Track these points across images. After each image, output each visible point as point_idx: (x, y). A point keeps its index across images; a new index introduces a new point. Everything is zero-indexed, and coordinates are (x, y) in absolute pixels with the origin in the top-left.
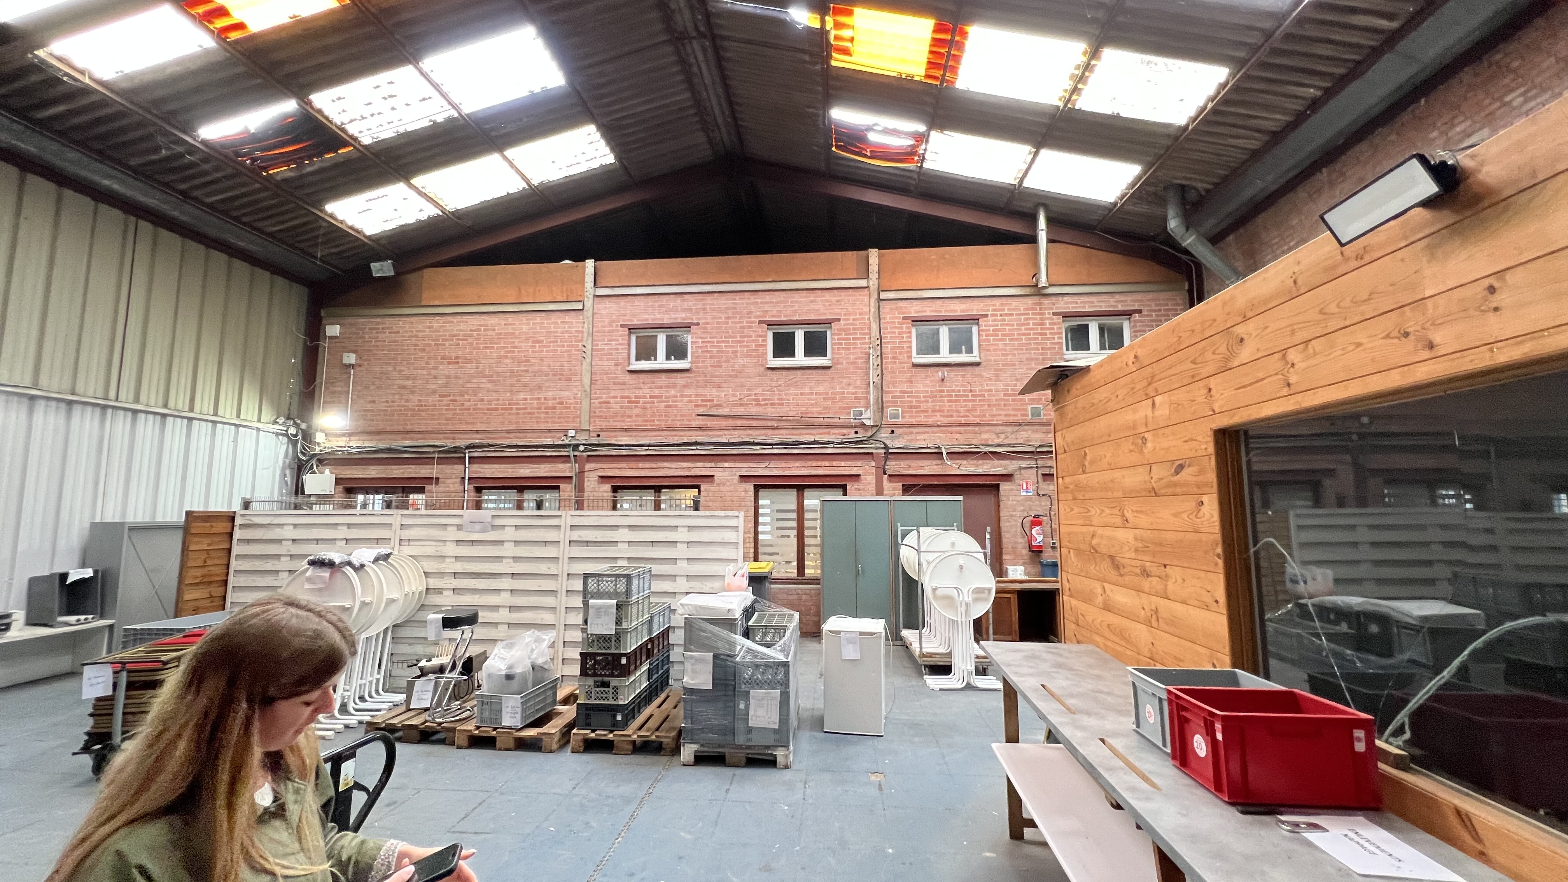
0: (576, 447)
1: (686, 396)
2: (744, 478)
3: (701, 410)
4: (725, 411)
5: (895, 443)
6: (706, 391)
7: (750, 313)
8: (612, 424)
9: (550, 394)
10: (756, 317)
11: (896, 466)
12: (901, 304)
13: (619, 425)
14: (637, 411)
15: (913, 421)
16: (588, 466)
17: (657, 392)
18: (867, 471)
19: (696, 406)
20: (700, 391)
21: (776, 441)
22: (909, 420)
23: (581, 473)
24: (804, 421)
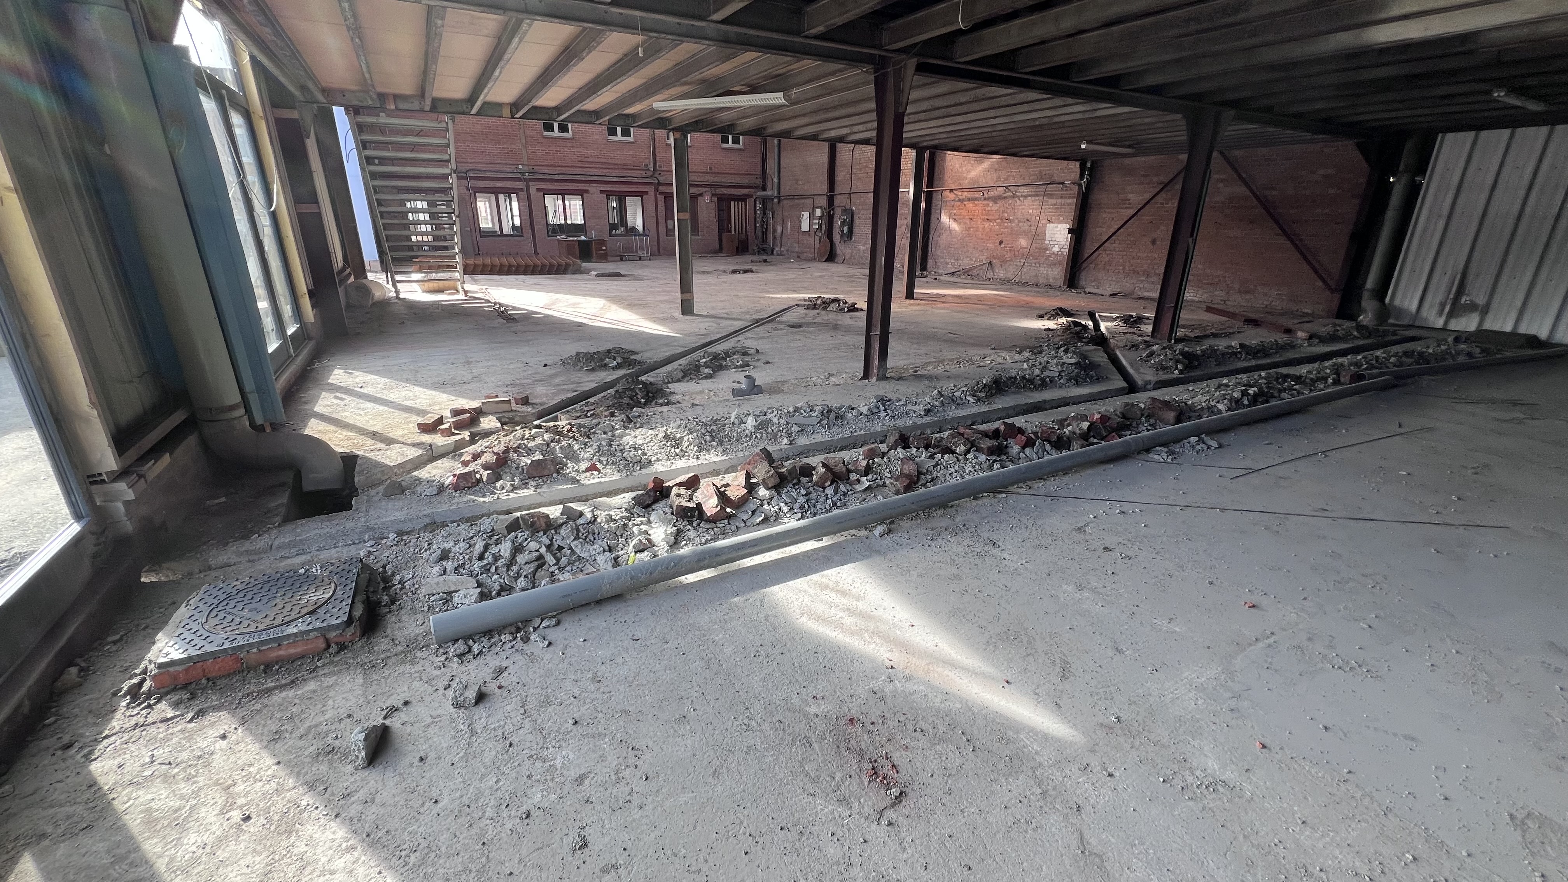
0: (523, 174)
1: (572, 152)
2: (601, 192)
3: (580, 159)
5: (661, 179)
6: (580, 149)
8: (539, 164)
9: (505, 146)
11: (661, 188)
13: (542, 164)
14: (550, 156)
16: (530, 183)
17: (558, 149)
18: (651, 190)
19: (578, 157)
21: (613, 175)
23: (528, 187)
24: (625, 167)
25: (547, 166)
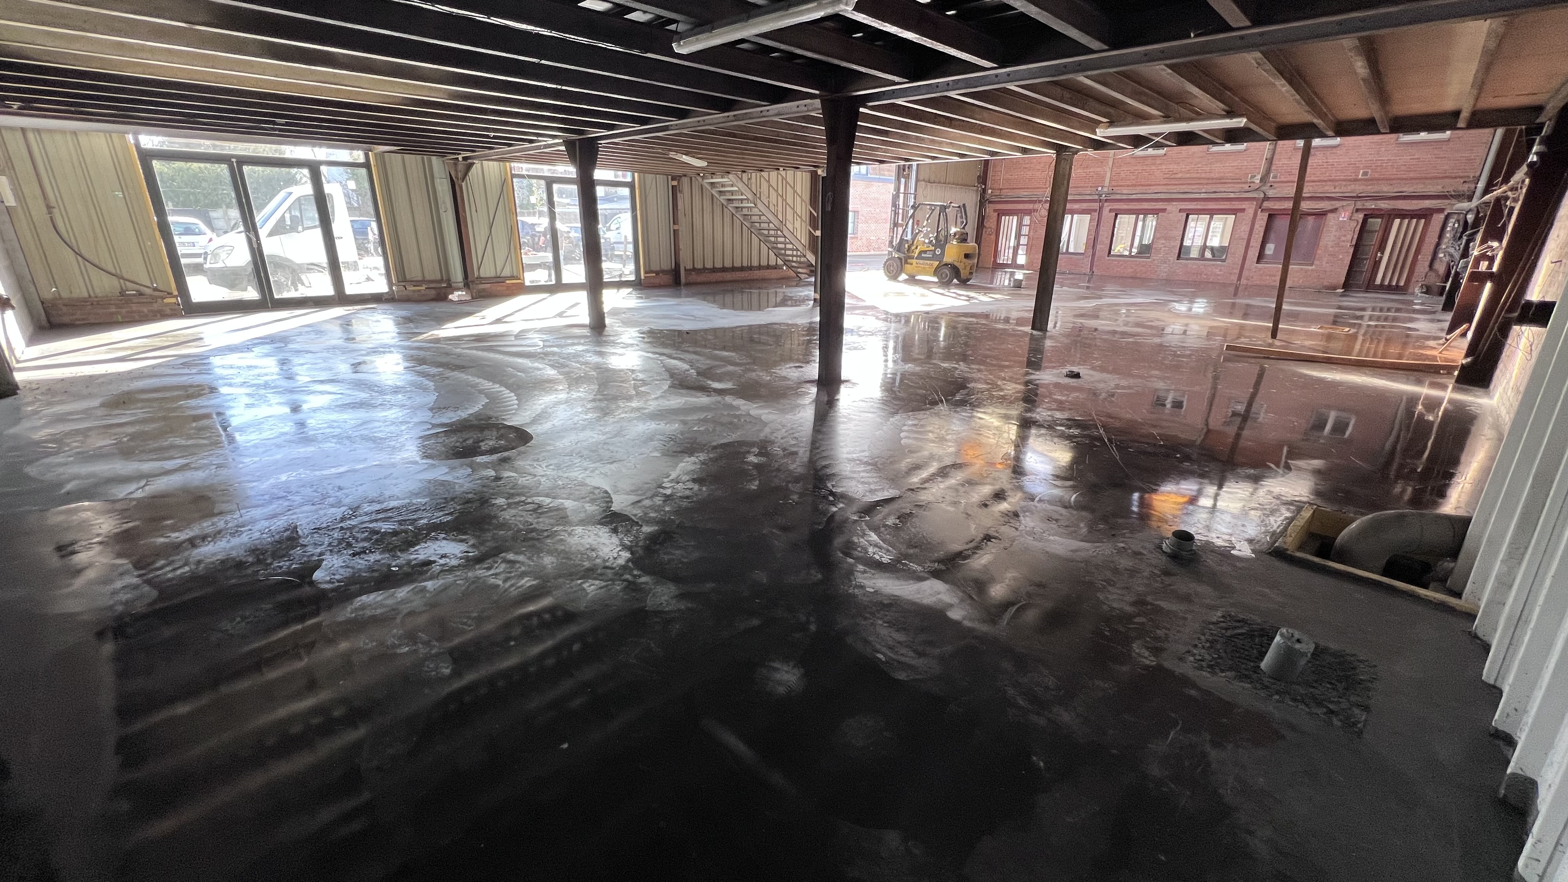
0: (1101, 195)
1: (1160, 169)
2: (1181, 211)
4: (1179, 176)
5: (1271, 193)
6: (1171, 166)
8: (1120, 184)
9: (1092, 170)
13: (1123, 184)
14: (1134, 177)
15: (1285, 180)
16: (1106, 204)
17: (1145, 167)
19: (1164, 174)
20: (1168, 166)
21: (1203, 190)
22: (1283, 179)
23: (1101, 208)
24: (1221, 181)
25: (1128, 186)
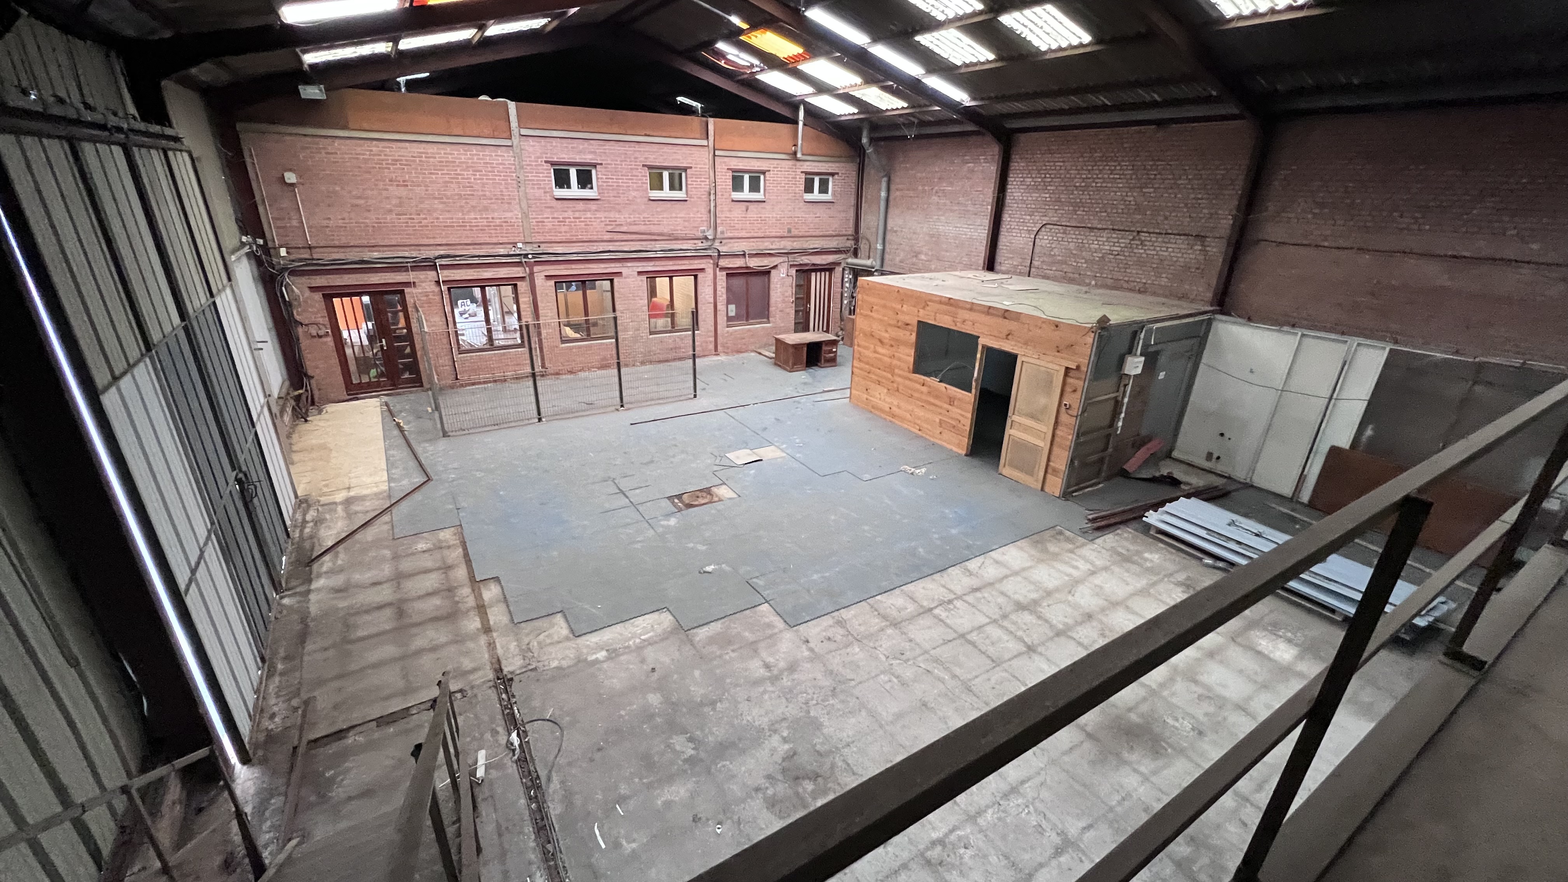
0: (526, 256)
1: (598, 218)
2: (640, 273)
3: (609, 228)
4: (625, 229)
5: (723, 249)
6: (611, 215)
7: (636, 158)
8: (549, 238)
9: (496, 215)
10: (641, 162)
11: (723, 263)
12: (726, 159)
13: (553, 239)
14: (563, 229)
15: (731, 235)
16: (536, 269)
17: (577, 215)
18: (707, 264)
19: (606, 225)
20: (606, 214)
22: (729, 235)
23: (532, 274)
24: (671, 235)
25: (561, 241)
